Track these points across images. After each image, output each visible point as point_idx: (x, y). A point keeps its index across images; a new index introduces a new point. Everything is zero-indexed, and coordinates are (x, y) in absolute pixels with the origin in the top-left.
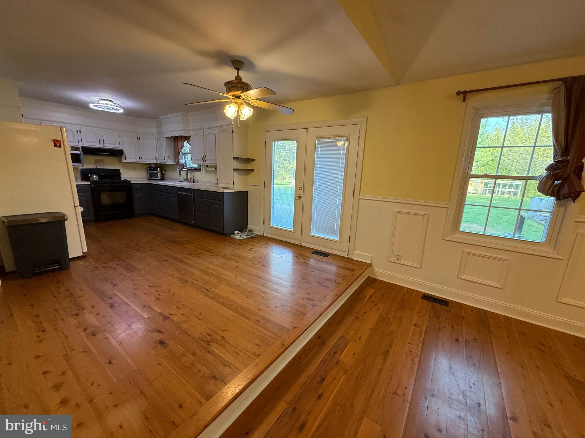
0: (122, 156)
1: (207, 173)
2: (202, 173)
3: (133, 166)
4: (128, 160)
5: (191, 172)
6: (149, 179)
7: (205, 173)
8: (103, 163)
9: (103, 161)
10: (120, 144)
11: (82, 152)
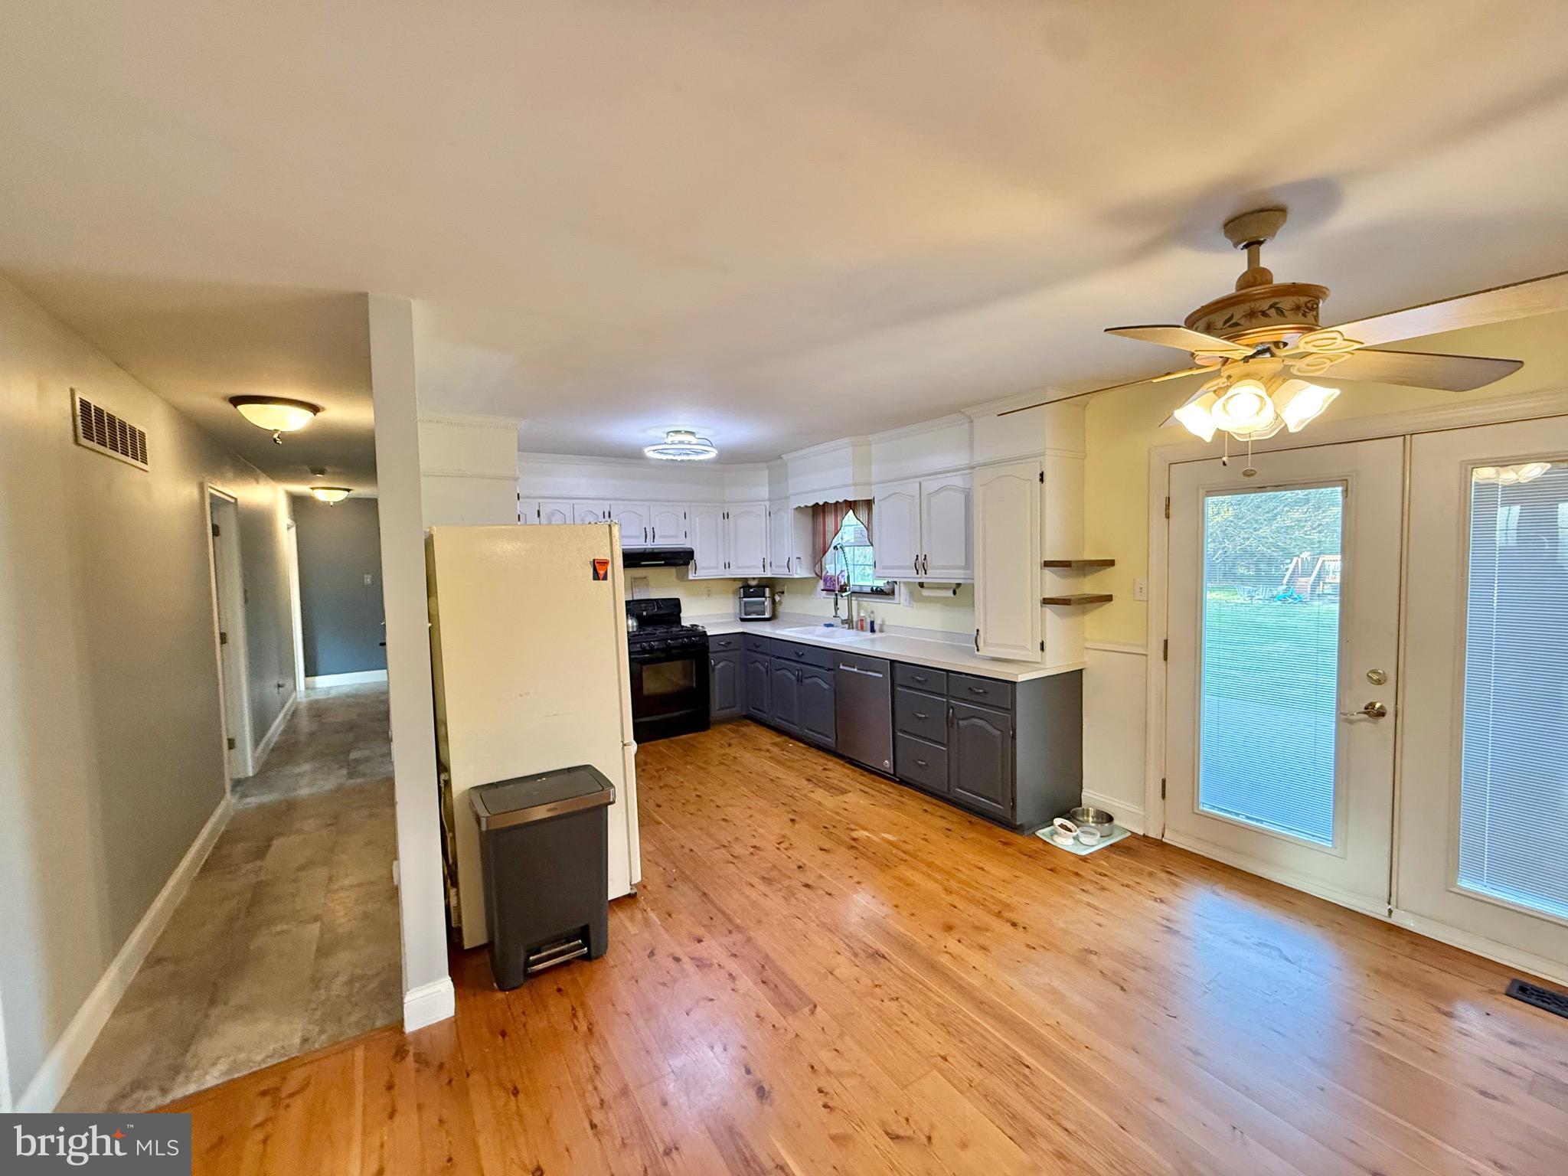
0: (688, 564)
1: (914, 604)
2: (900, 604)
3: (710, 587)
4: (701, 574)
5: (860, 599)
6: (743, 620)
7: (908, 602)
8: (647, 585)
9: (647, 579)
10: (685, 536)
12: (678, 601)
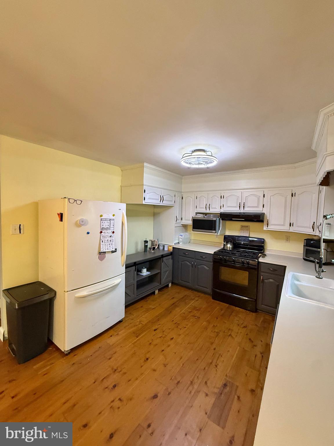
0: (262, 221)
3: (279, 235)
4: (271, 228)
6: (304, 259)
9: (249, 227)
10: (263, 207)
11: (218, 219)
12: (263, 240)
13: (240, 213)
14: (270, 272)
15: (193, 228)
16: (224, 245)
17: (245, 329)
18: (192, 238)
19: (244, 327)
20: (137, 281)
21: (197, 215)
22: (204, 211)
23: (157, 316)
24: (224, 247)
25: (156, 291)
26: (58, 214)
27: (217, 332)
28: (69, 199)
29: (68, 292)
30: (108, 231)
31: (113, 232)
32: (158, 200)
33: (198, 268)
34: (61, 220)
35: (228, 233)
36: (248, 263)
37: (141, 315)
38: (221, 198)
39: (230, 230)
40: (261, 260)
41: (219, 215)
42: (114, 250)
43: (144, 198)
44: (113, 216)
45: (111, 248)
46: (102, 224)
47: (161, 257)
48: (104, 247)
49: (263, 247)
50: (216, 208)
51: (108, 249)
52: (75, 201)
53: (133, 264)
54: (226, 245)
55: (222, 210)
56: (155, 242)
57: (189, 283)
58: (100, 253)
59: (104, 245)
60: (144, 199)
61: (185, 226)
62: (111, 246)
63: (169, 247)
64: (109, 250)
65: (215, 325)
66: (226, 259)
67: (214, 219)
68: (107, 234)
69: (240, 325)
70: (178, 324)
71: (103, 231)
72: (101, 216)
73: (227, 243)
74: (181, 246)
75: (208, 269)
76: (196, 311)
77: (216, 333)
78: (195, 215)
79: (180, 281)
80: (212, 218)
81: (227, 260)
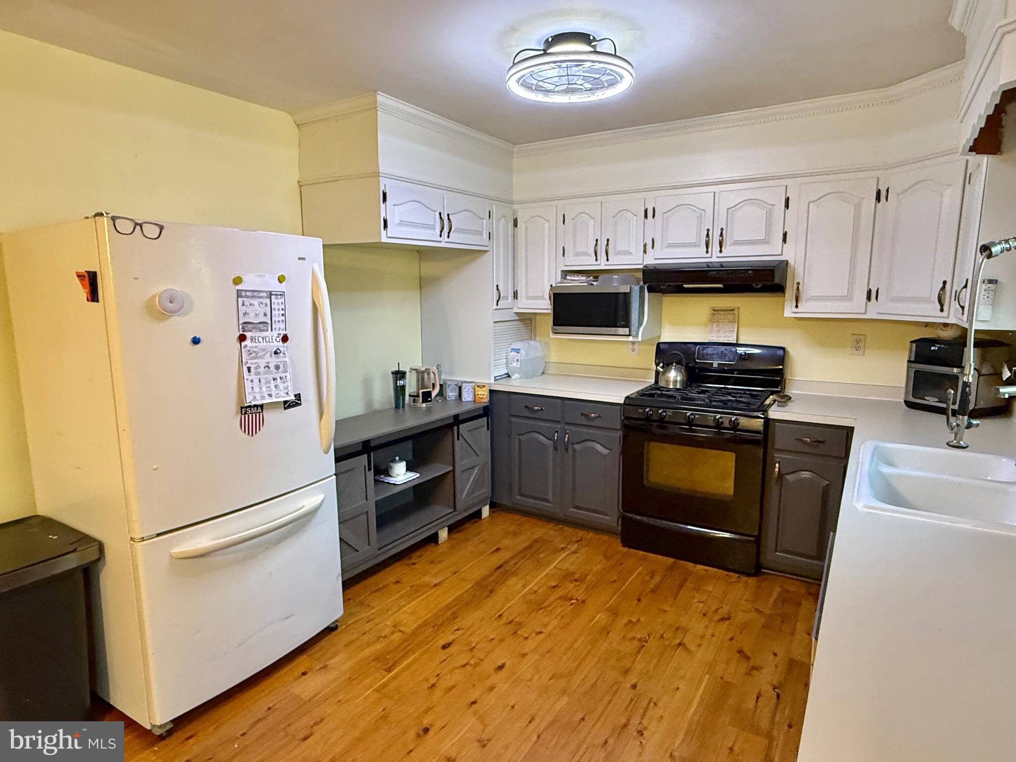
0: (781, 289)
4: (808, 309)
6: (910, 405)
8: (734, 321)
9: (736, 312)
10: (785, 240)
11: (636, 288)
12: (781, 352)
13: (708, 265)
14: (805, 449)
15: (554, 325)
16: (657, 373)
17: (724, 626)
18: (554, 357)
19: (723, 619)
20: (376, 502)
21: (568, 278)
22: (589, 263)
23: (448, 607)
24: (657, 382)
25: (439, 532)
26: (78, 276)
27: (640, 640)
28: (114, 219)
29: (143, 539)
30: (264, 334)
31: (285, 339)
32: (433, 227)
33: (574, 451)
34: (94, 296)
35: (669, 335)
36: (735, 426)
37: (395, 609)
38: (646, 216)
39: (673, 324)
40: (775, 413)
41: (640, 275)
42: (292, 398)
43: (385, 221)
44: (280, 282)
45: (282, 393)
46: (242, 309)
47: (452, 421)
48: (257, 390)
49: (780, 373)
50: (631, 253)
51: (270, 395)
52: (138, 228)
53: (360, 448)
54: (664, 373)
55: (651, 259)
56: (429, 374)
57: (547, 501)
58: (245, 409)
59: (256, 381)
60: (385, 226)
61: (527, 320)
62: (281, 386)
63: (477, 389)
64: (274, 400)
65: (634, 620)
66: (665, 416)
67: (624, 289)
68: (263, 345)
69: (709, 615)
70: (520, 625)
71: (248, 334)
72: (237, 281)
73: (667, 366)
74: (517, 385)
75: (605, 452)
76: (572, 582)
77: (636, 643)
78: (559, 279)
79: (518, 497)
80: (617, 286)
81: (667, 419)
